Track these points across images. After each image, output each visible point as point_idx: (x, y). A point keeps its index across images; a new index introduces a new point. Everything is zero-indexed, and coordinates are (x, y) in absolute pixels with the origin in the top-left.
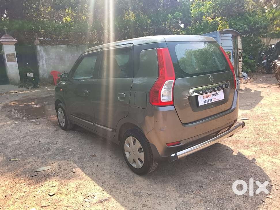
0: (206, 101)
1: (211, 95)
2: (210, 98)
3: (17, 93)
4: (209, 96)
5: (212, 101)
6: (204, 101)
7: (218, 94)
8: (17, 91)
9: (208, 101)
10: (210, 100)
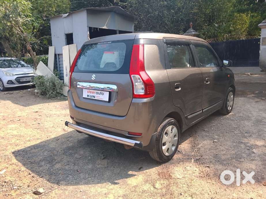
0: (89, 96)
1: (95, 93)
2: (94, 95)
3: (249, 75)
4: (93, 93)
5: (95, 98)
6: (87, 95)
7: (103, 94)
8: (249, 74)
9: (91, 96)
10: (93, 96)
